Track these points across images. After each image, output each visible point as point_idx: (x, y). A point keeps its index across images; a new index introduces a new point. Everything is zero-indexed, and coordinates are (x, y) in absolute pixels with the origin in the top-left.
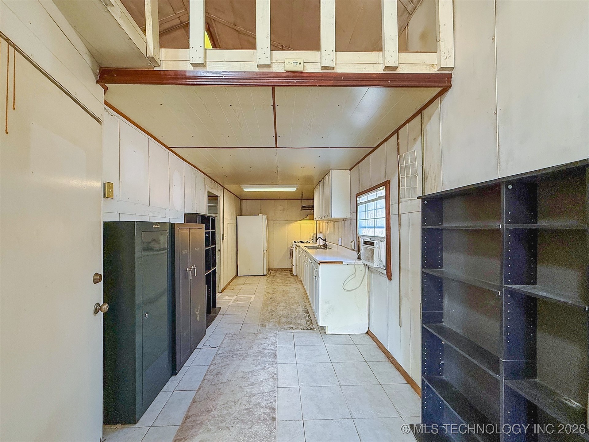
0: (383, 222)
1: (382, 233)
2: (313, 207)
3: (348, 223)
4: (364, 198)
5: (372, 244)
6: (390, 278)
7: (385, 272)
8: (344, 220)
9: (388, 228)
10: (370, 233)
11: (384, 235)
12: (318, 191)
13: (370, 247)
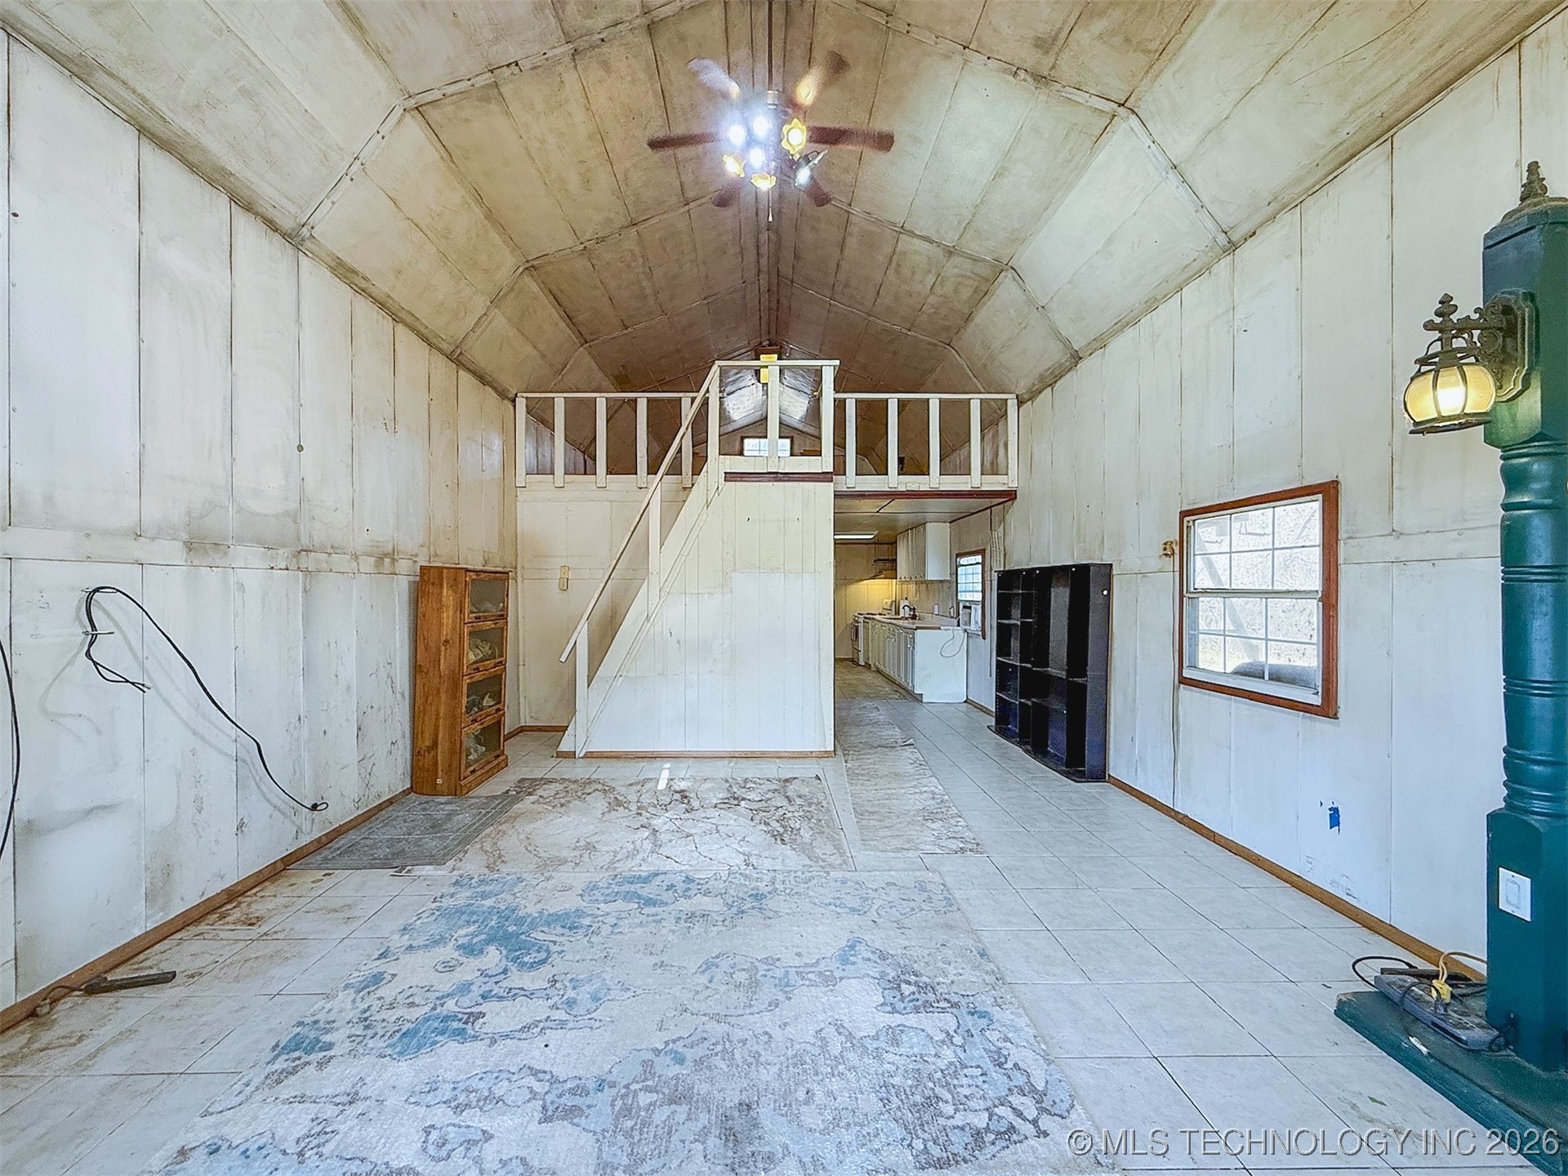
0: (980, 588)
1: (978, 597)
2: (895, 560)
3: (946, 585)
4: (964, 561)
5: (970, 608)
6: (984, 638)
7: (980, 633)
8: (941, 581)
9: (983, 591)
10: (969, 597)
11: (980, 599)
12: (905, 542)
13: (968, 610)
